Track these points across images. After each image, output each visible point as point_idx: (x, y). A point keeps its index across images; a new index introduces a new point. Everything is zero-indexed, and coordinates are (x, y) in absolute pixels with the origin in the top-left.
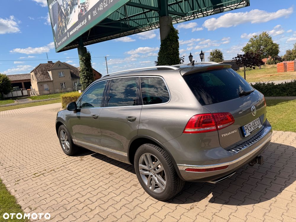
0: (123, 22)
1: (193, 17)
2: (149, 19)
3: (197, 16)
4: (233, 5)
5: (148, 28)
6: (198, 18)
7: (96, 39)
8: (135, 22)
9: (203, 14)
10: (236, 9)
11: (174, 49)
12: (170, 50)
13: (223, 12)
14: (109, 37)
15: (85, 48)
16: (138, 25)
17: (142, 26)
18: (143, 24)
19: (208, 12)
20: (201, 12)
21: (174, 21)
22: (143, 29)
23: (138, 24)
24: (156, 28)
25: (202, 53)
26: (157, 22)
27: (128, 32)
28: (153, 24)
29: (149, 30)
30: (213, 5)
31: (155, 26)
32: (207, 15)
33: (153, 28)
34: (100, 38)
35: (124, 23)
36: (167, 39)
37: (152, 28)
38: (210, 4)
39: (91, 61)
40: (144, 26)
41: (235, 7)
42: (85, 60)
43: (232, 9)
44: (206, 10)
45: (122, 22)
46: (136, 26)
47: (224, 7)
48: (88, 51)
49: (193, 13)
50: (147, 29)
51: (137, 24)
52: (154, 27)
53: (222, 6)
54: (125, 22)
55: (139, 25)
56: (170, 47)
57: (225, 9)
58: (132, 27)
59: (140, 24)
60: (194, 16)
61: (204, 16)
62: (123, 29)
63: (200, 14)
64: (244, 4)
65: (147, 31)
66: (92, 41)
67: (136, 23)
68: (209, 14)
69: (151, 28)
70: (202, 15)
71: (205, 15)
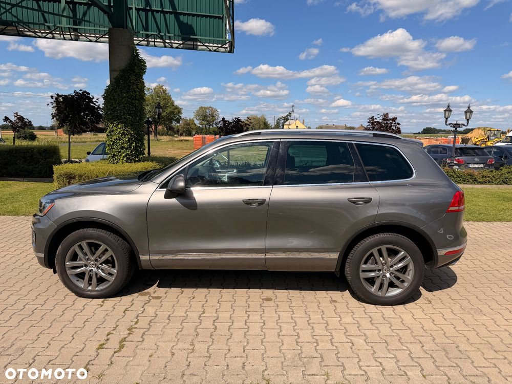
1: (146, 42)
2: (46, 15)
3: (153, 43)
4: (211, 45)
5: (42, 33)
6: (155, 46)
9: (164, 42)
10: (215, 51)
13: (196, 50)
16: (16, 20)
17: (26, 23)
18: (31, 21)
19: (173, 41)
20: (161, 38)
22: (30, 31)
23: (16, 17)
24: (65, 39)
26: (71, 28)
29: (45, 37)
30: (182, 34)
31: (63, 34)
32: (172, 47)
33: (55, 35)
38: (177, 32)
40: (32, 26)
41: (215, 48)
43: (210, 50)
44: (170, 38)
46: (10, 19)
47: (199, 44)
49: (147, 36)
50: (39, 34)
51: (12, 15)
52: (59, 36)
53: (196, 40)
55: (18, 19)
57: (199, 47)
59: (20, 18)
60: (148, 42)
61: (165, 47)
63: (158, 40)
64: (226, 48)
65: (40, 37)
68: (175, 45)
69: (50, 35)
70: (162, 44)
71: (167, 44)
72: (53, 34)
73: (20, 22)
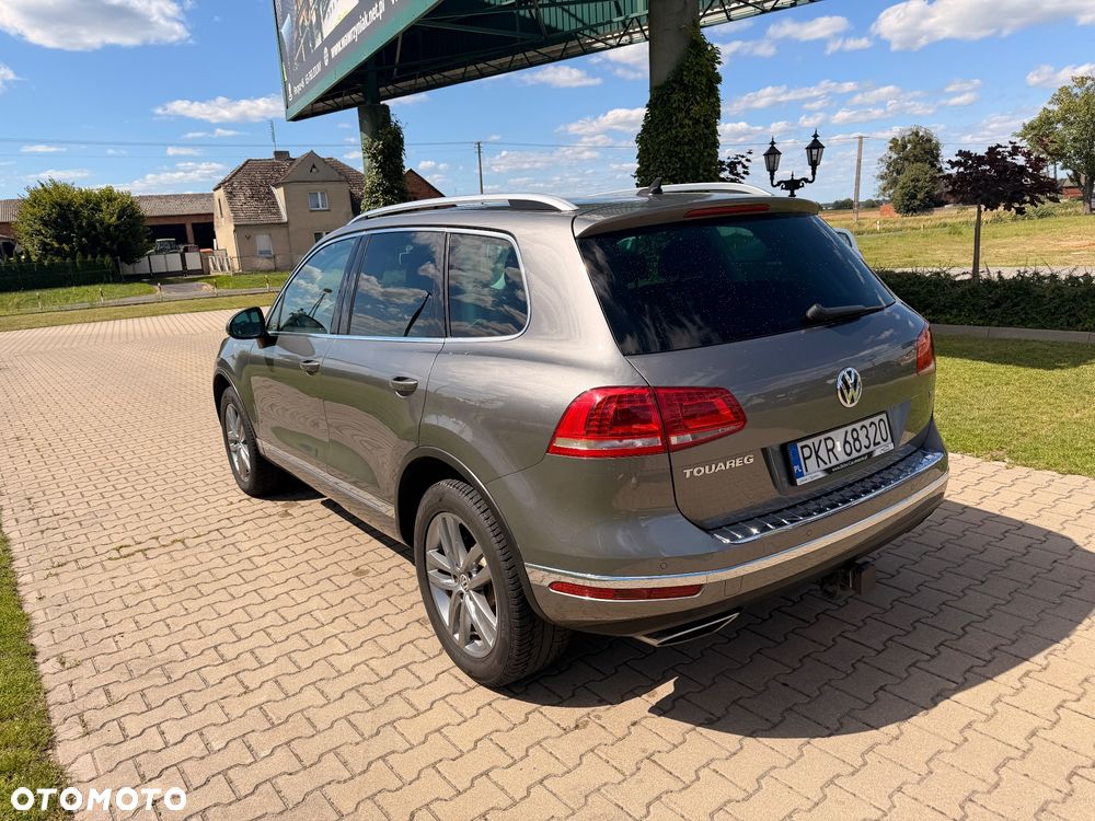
0: (527, 11)
5: (617, 37)
7: (424, 75)
8: (570, 14)
11: (697, 122)
12: (682, 126)
14: (473, 68)
15: (386, 108)
16: (580, 25)
17: (592, 28)
18: (600, 20)
21: (716, 10)
22: (598, 41)
23: (582, 21)
25: (815, 141)
27: (543, 51)
28: (635, 23)
29: (619, 45)
33: (635, 36)
34: (440, 71)
35: (528, 15)
36: (673, 81)
37: (631, 39)
39: (403, 157)
40: (600, 29)
42: (381, 152)
45: (522, 12)
46: (573, 27)
48: (393, 118)
50: (611, 42)
51: (577, 19)
52: (637, 35)
54: (533, 11)
55: (584, 24)
56: (683, 114)
58: (559, 31)
59: (586, 21)
62: (522, 40)
65: (612, 47)
66: (412, 82)
67: (575, 16)
69: (626, 38)
72: (630, 34)
73: (586, 26)
